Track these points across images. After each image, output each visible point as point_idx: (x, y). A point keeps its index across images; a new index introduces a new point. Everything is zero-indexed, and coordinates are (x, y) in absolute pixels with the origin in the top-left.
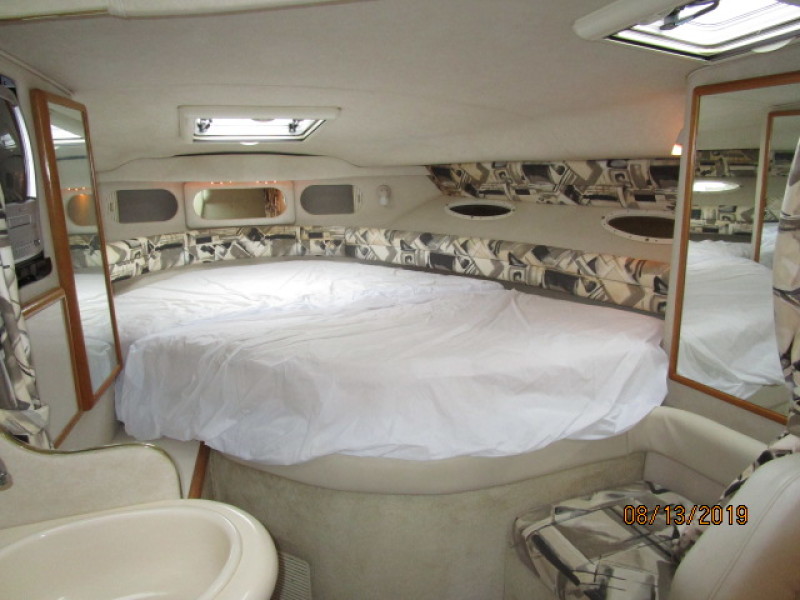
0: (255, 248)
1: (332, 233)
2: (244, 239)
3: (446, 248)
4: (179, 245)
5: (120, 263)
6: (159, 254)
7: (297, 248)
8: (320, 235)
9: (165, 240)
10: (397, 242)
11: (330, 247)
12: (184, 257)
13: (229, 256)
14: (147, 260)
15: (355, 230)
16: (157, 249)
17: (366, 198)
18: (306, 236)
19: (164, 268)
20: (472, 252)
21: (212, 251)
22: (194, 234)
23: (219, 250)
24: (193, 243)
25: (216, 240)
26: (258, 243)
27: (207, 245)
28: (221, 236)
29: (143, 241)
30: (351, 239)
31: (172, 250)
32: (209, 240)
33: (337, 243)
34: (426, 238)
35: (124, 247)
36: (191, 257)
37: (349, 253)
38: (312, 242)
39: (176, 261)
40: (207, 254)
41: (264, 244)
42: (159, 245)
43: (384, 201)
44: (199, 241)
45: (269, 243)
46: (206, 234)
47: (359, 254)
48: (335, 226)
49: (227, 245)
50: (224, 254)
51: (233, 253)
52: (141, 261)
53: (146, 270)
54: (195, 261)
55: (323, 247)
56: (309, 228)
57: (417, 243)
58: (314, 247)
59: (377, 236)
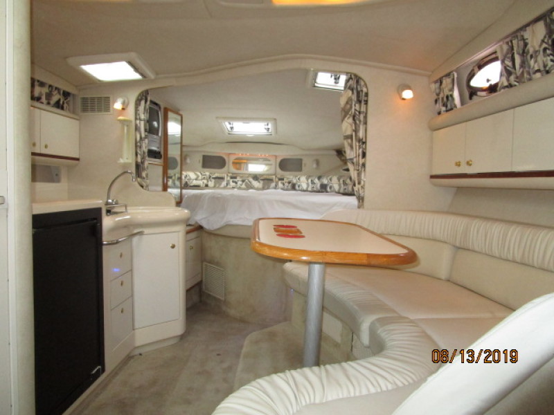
0: (256, 184)
1: (288, 179)
2: (251, 180)
3: (325, 181)
4: (222, 178)
5: (196, 179)
6: (213, 180)
7: (273, 184)
8: (283, 179)
9: (216, 175)
10: (310, 181)
11: (286, 184)
12: (224, 183)
13: (244, 186)
14: (208, 181)
15: (296, 176)
16: (213, 178)
17: (309, 164)
18: (277, 180)
19: (215, 186)
20: (333, 182)
21: (236, 183)
22: (230, 175)
23: (240, 183)
24: (229, 178)
25: (238, 179)
26: (256, 182)
27: (235, 180)
28: (241, 177)
29: (208, 174)
30: (294, 181)
31: (219, 180)
32: (235, 178)
33: (289, 183)
34: (319, 178)
35: (199, 174)
36: (227, 184)
37: (294, 187)
38: (280, 182)
39: (220, 184)
40: (234, 184)
41: (259, 182)
42: (214, 176)
43: (315, 166)
44: (231, 178)
45: (262, 182)
46: (234, 176)
47: (297, 187)
48: (290, 176)
49: (243, 181)
50: (241, 185)
51: (246, 185)
52: (205, 181)
53: (207, 186)
54: (229, 186)
55: (284, 184)
56: (279, 176)
57: (316, 181)
58: (280, 185)
59: (303, 179)
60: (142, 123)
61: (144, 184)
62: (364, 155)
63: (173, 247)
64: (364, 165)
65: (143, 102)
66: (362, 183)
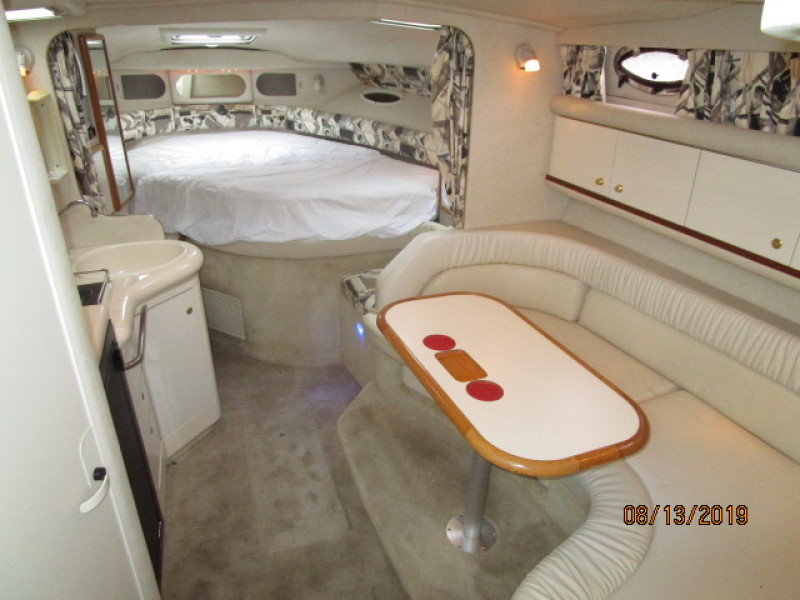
0: (223, 120)
1: (278, 111)
2: (215, 114)
3: (349, 126)
4: (167, 117)
5: (127, 129)
6: (153, 124)
7: (253, 121)
8: (269, 112)
9: (157, 113)
10: (319, 119)
11: (277, 121)
12: (171, 125)
13: (204, 126)
14: (145, 127)
15: (293, 109)
16: (153, 120)
17: (305, 84)
18: (259, 113)
19: (157, 133)
20: (363, 129)
21: (191, 122)
22: (178, 108)
23: (196, 121)
24: (178, 115)
25: (194, 114)
26: (224, 117)
27: (188, 117)
28: (198, 111)
29: (142, 114)
30: (291, 117)
31: (162, 121)
32: (189, 113)
33: (281, 118)
34: (338, 118)
35: (129, 118)
36: (176, 126)
37: (290, 126)
38: (264, 117)
39: (165, 128)
40: (188, 124)
41: (229, 117)
42: (153, 117)
43: (317, 87)
44: (182, 114)
45: (233, 117)
46: (186, 109)
47: (296, 127)
48: (281, 106)
49: (202, 118)
50: (200, 124)
51: (208, 122)
52: (141, 128)
53: (145, 135)
54: (179, 129)
55: (272, 121)
56: (262, 107)
57: (332, 122)
58: (266, 122)
59: (307, 115)
60: (70, 95)
61: (99, 205)
62: (465, 153)
63: (190, 311)
64: (465, 168)
65: (61, 55)
66: (462, 192)
